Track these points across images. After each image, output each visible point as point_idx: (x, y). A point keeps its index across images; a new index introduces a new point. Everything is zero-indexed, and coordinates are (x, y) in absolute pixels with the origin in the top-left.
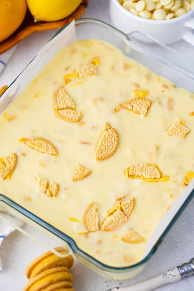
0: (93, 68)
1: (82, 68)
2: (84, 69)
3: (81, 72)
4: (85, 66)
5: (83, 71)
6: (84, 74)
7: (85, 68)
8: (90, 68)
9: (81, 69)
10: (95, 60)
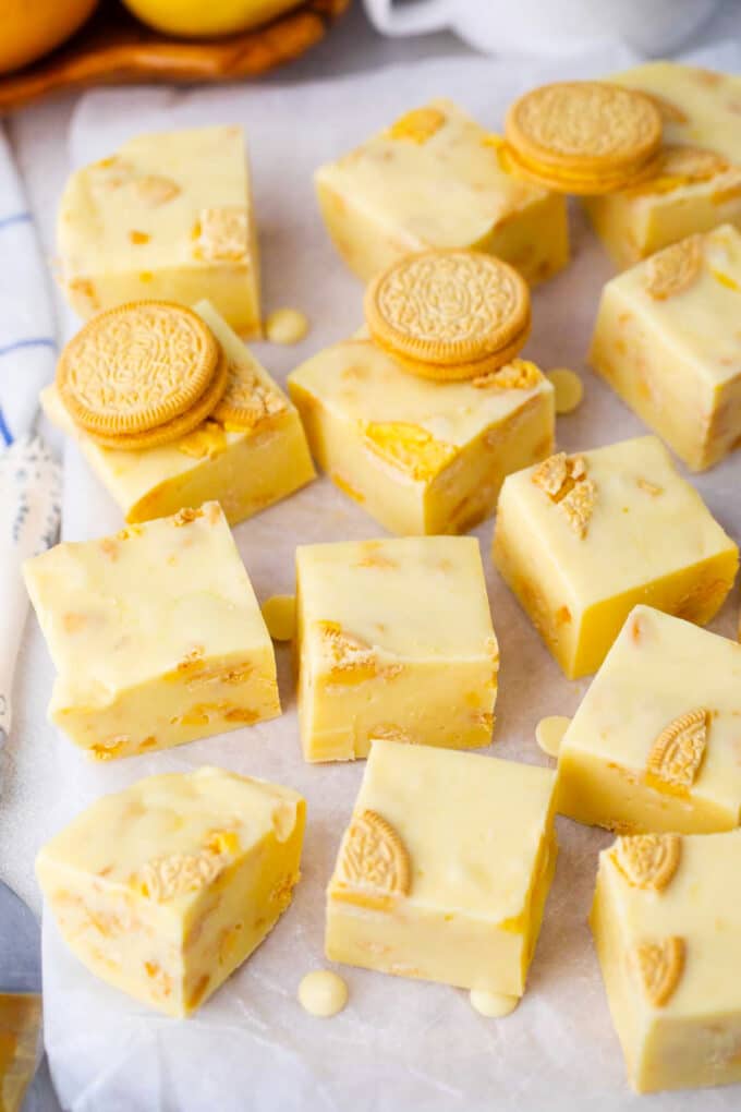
0: (208, 863)
1: (164, 868)
2: (172, 869)
3: (158, 879)
4: (175, 860)
5: (165, 875)
6: (170, 888)
7: (176, 867)
8: (197, 863)
9: (157, 869)
10: (215, 836)
